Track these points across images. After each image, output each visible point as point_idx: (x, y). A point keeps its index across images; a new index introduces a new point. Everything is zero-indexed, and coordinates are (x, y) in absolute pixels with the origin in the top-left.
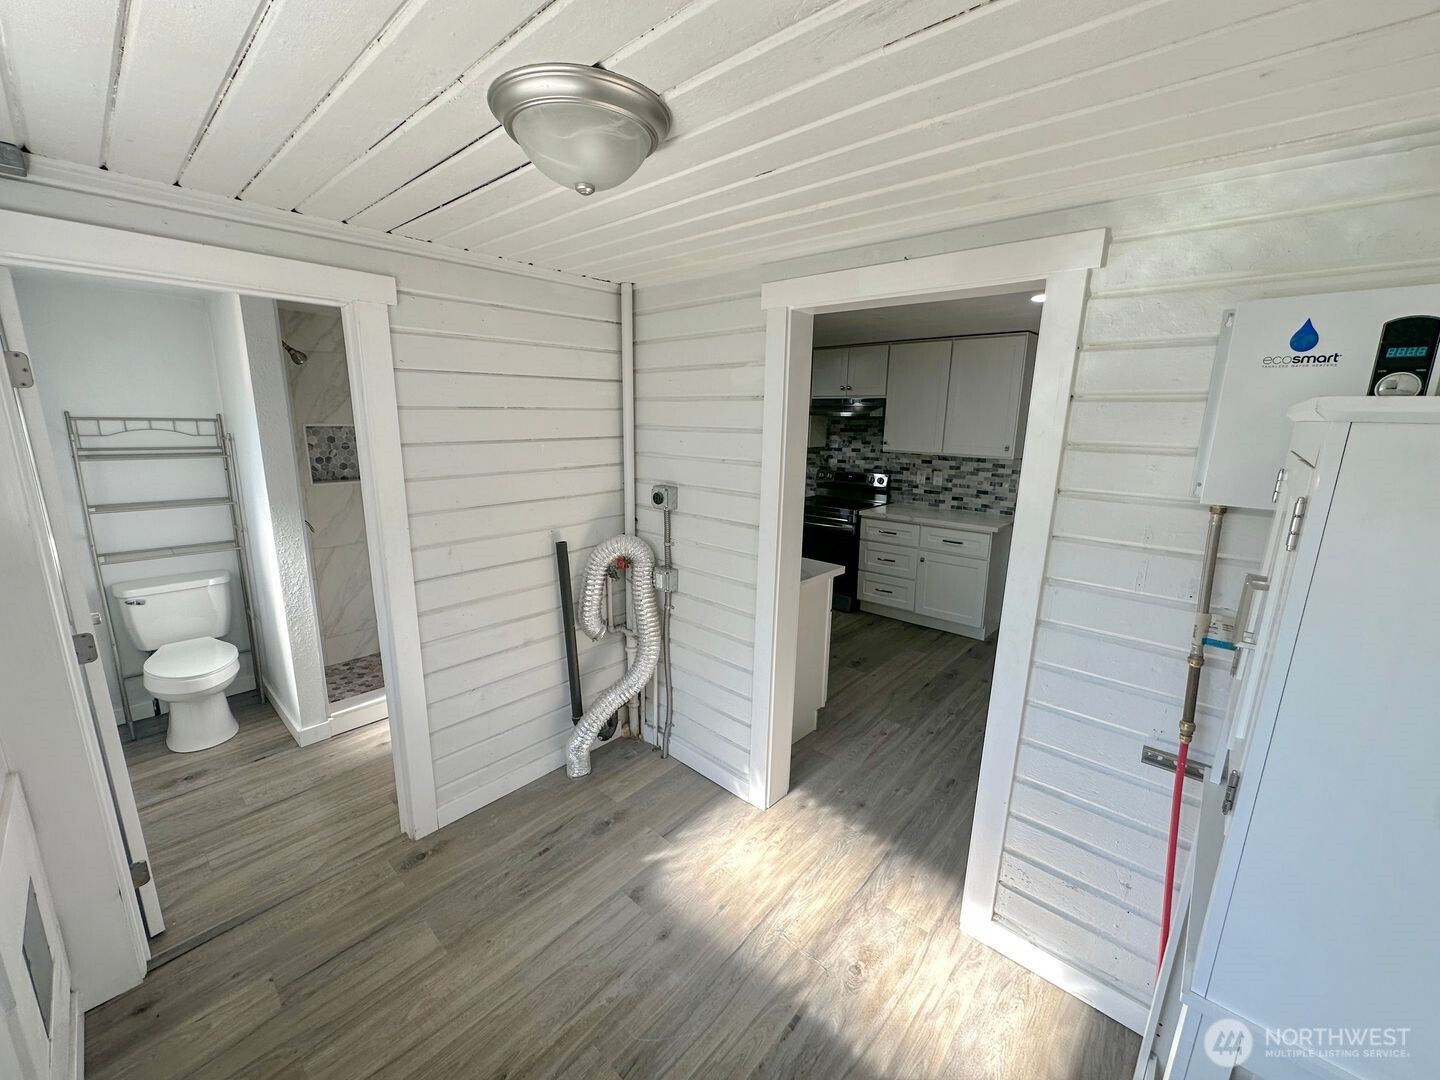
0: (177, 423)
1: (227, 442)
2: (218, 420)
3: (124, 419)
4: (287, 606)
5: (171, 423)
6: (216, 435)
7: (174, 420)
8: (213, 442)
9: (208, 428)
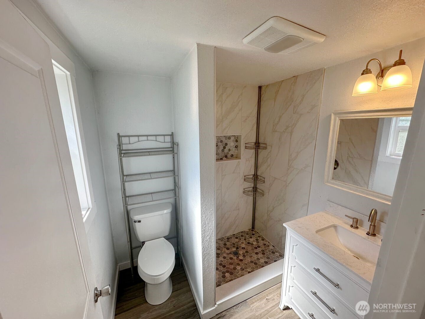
0: (157, 137)
1: (175, 146)
2: (172, 135)
3: (138, 136)
4: (203, 248)
5: (155, 137)
6: (171, 142)
7: (156, 136)
8: (169, 145)
9: (168, 139)
